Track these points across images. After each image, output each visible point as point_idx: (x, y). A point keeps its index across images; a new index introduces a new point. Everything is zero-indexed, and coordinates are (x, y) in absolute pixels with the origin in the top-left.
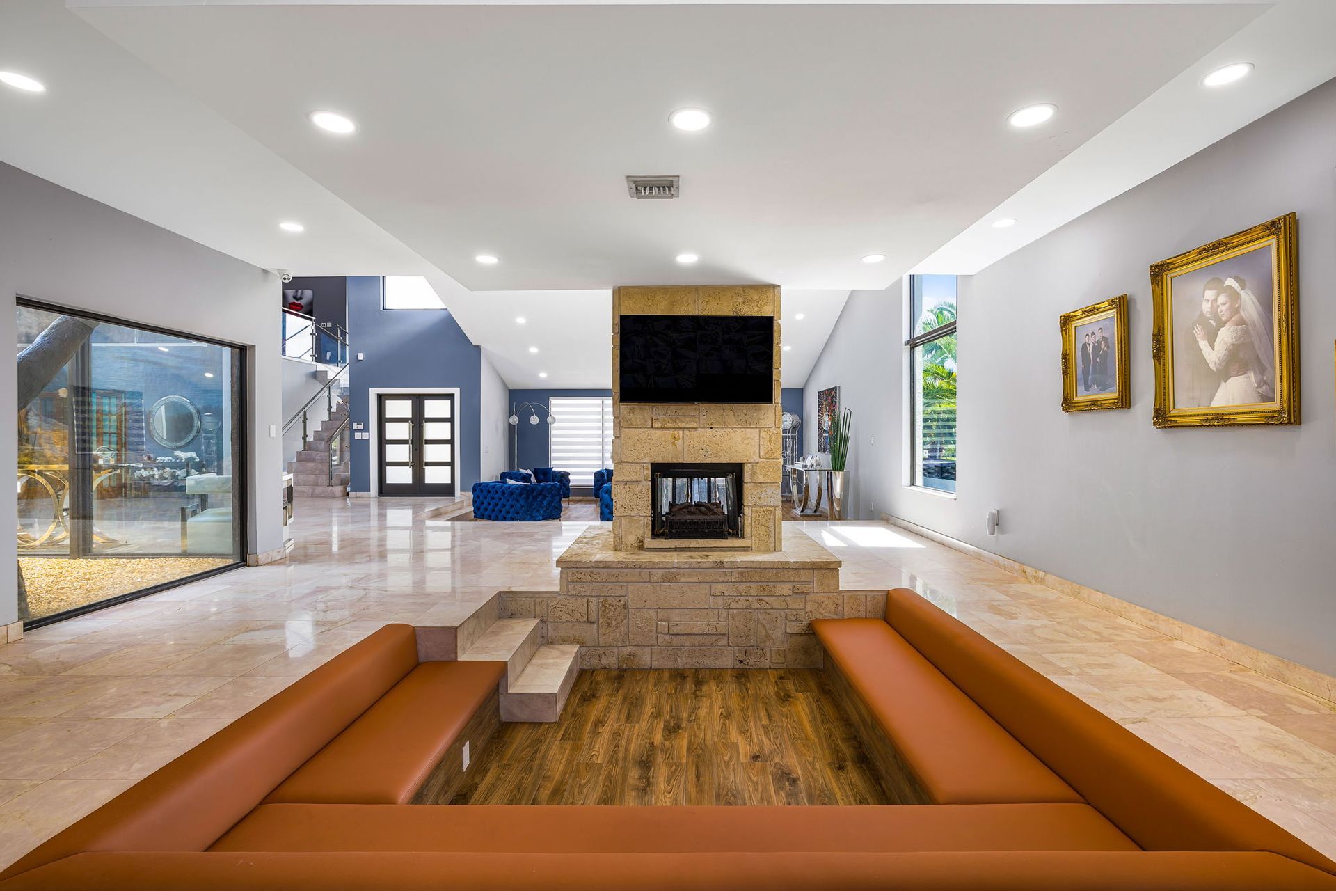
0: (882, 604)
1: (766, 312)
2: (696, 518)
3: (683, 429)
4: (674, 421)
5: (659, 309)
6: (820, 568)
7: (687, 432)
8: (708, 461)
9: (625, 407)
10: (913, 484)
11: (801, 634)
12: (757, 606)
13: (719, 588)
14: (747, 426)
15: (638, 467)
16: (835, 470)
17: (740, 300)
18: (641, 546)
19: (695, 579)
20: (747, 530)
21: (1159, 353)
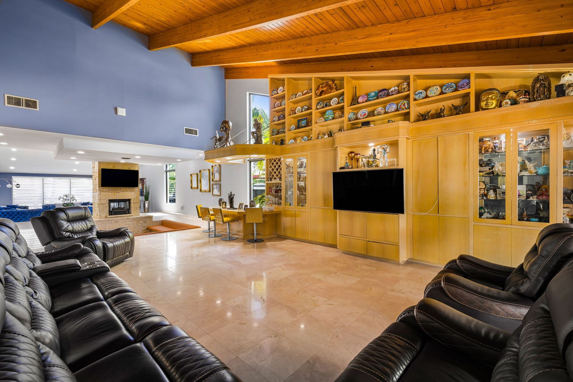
0: (161, 223)
1: (136, 169)
2: (120, 210)
3: (117, 192)
4: (115, 191)
5: (110, 167)
6: (149, 217)
7: (117, 193)
8: (123, 199)
9: (102, 188)
10: (167, 202)
11: (145, 230)
12: (136, 226)
13: (127, 223)
14: (132, 191)
15: (105, 200)
16: (146, 200)
17: (130, 166)
18: (106, 217)
19: (122, 222)
20: (132, 212)
21: (200, 182)
